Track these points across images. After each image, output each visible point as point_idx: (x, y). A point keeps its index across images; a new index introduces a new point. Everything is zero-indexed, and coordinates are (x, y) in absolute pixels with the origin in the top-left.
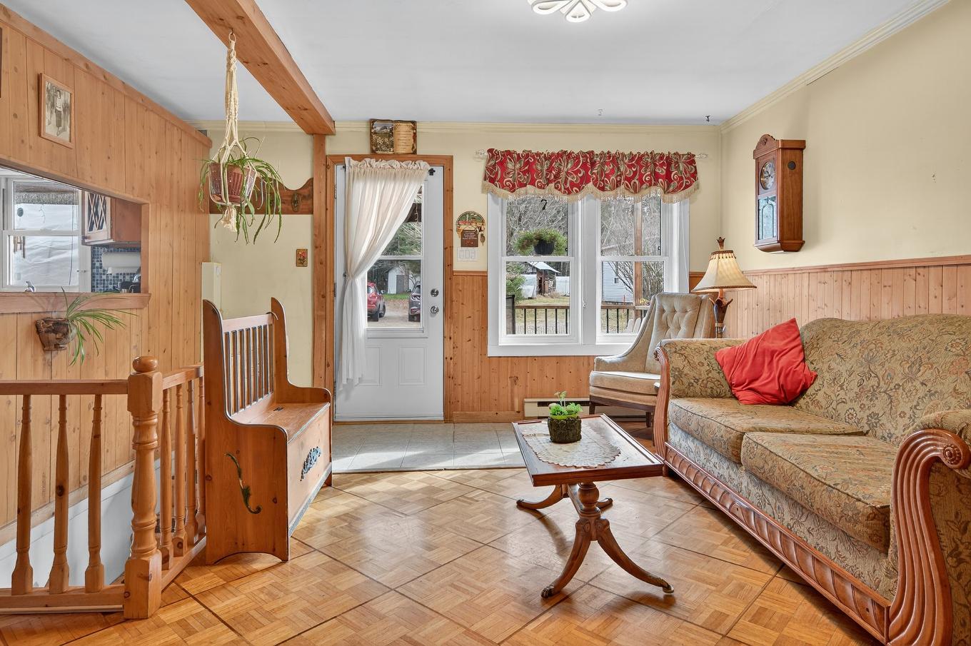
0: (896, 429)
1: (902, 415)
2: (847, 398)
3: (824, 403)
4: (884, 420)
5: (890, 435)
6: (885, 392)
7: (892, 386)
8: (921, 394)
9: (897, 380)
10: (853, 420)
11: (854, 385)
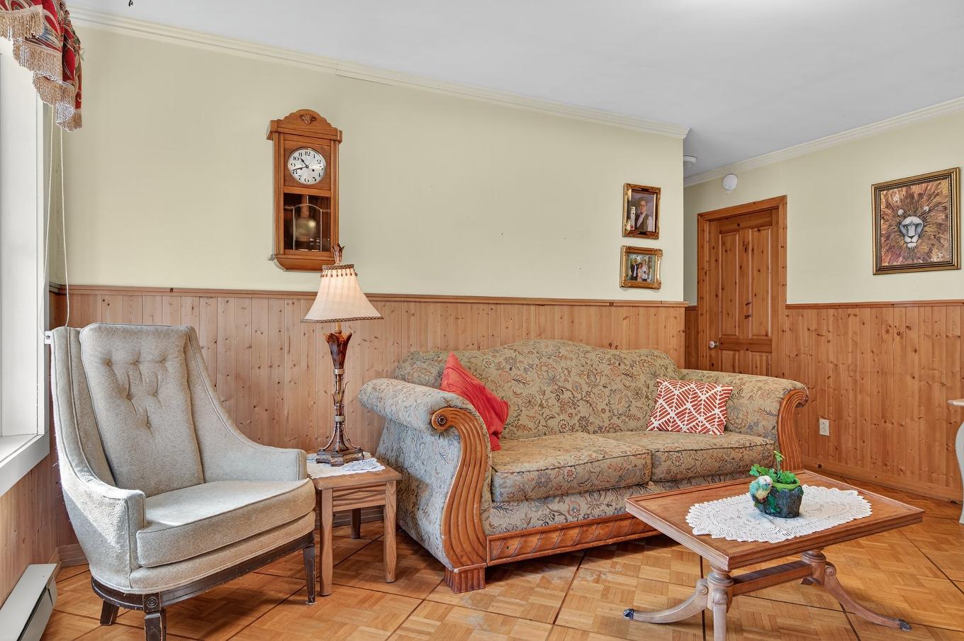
0: (604, 422)
1: (603, 411)
2: (553, 413)
3: (531, 425)
4: (591, 419)
5: (600, 428)
6: (582, 399)
7: (584, 393)
8: (608, 394)
9: (585, 388)
10: (567, 429)
11: (553, 401)
